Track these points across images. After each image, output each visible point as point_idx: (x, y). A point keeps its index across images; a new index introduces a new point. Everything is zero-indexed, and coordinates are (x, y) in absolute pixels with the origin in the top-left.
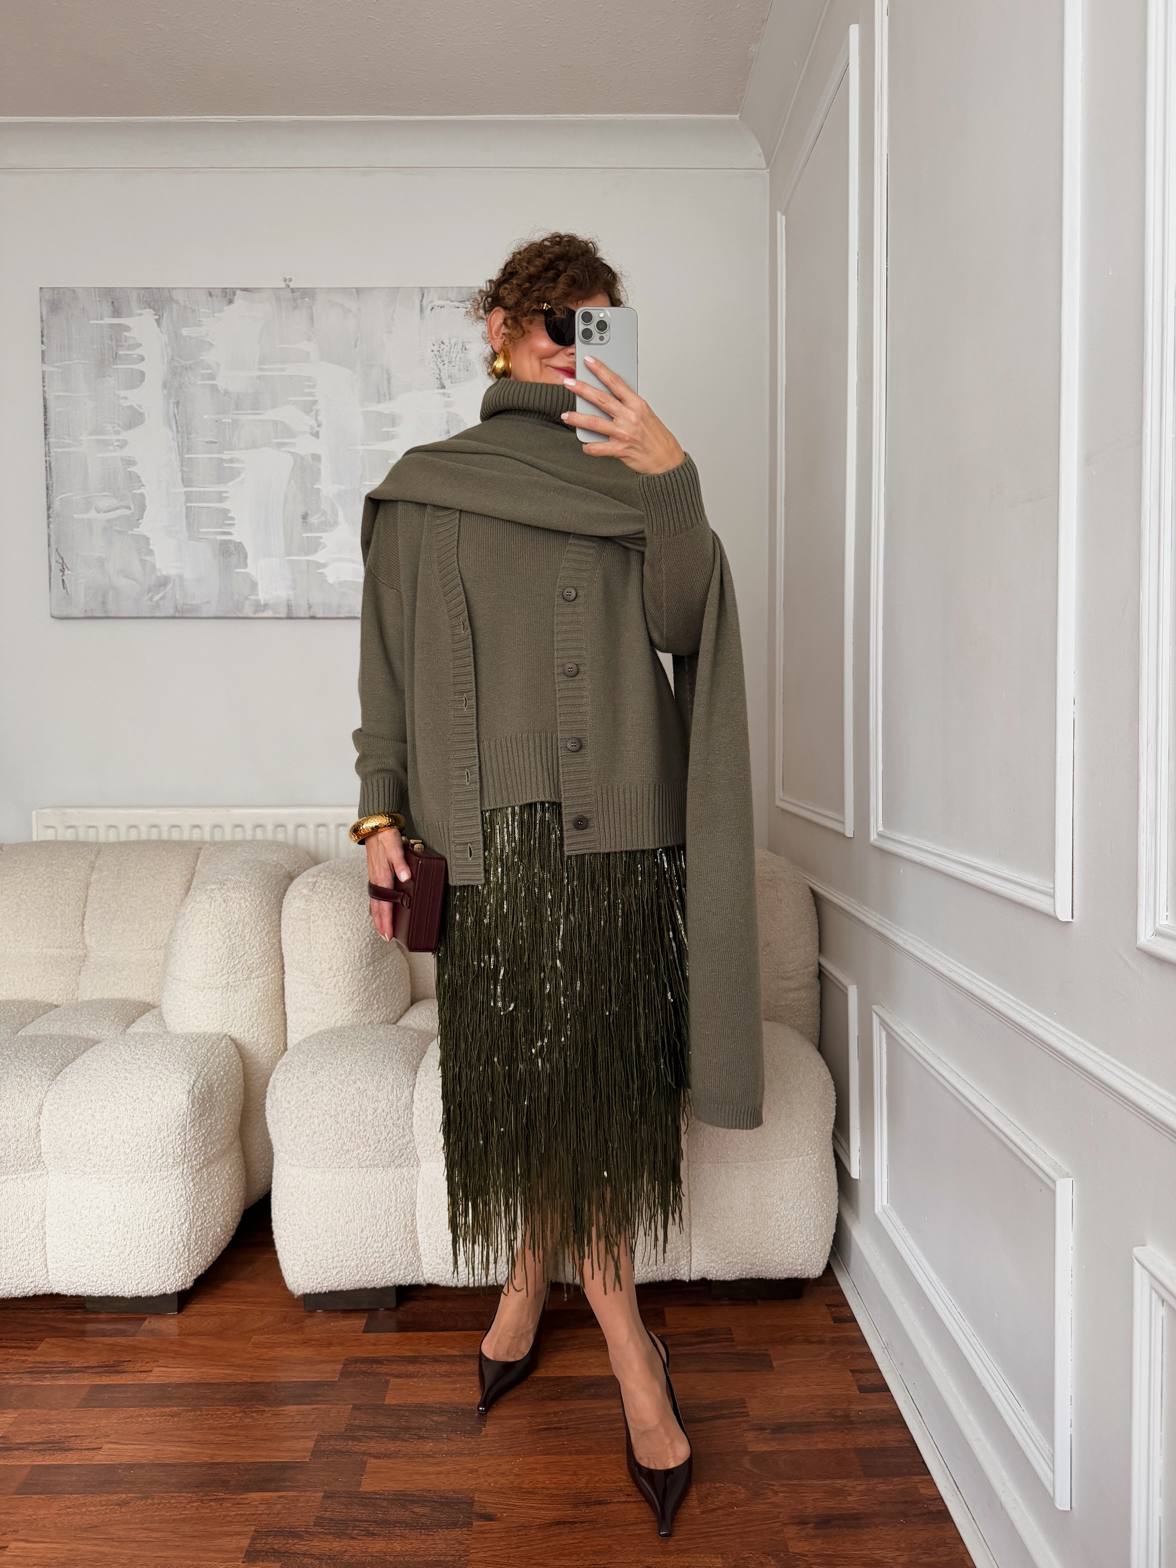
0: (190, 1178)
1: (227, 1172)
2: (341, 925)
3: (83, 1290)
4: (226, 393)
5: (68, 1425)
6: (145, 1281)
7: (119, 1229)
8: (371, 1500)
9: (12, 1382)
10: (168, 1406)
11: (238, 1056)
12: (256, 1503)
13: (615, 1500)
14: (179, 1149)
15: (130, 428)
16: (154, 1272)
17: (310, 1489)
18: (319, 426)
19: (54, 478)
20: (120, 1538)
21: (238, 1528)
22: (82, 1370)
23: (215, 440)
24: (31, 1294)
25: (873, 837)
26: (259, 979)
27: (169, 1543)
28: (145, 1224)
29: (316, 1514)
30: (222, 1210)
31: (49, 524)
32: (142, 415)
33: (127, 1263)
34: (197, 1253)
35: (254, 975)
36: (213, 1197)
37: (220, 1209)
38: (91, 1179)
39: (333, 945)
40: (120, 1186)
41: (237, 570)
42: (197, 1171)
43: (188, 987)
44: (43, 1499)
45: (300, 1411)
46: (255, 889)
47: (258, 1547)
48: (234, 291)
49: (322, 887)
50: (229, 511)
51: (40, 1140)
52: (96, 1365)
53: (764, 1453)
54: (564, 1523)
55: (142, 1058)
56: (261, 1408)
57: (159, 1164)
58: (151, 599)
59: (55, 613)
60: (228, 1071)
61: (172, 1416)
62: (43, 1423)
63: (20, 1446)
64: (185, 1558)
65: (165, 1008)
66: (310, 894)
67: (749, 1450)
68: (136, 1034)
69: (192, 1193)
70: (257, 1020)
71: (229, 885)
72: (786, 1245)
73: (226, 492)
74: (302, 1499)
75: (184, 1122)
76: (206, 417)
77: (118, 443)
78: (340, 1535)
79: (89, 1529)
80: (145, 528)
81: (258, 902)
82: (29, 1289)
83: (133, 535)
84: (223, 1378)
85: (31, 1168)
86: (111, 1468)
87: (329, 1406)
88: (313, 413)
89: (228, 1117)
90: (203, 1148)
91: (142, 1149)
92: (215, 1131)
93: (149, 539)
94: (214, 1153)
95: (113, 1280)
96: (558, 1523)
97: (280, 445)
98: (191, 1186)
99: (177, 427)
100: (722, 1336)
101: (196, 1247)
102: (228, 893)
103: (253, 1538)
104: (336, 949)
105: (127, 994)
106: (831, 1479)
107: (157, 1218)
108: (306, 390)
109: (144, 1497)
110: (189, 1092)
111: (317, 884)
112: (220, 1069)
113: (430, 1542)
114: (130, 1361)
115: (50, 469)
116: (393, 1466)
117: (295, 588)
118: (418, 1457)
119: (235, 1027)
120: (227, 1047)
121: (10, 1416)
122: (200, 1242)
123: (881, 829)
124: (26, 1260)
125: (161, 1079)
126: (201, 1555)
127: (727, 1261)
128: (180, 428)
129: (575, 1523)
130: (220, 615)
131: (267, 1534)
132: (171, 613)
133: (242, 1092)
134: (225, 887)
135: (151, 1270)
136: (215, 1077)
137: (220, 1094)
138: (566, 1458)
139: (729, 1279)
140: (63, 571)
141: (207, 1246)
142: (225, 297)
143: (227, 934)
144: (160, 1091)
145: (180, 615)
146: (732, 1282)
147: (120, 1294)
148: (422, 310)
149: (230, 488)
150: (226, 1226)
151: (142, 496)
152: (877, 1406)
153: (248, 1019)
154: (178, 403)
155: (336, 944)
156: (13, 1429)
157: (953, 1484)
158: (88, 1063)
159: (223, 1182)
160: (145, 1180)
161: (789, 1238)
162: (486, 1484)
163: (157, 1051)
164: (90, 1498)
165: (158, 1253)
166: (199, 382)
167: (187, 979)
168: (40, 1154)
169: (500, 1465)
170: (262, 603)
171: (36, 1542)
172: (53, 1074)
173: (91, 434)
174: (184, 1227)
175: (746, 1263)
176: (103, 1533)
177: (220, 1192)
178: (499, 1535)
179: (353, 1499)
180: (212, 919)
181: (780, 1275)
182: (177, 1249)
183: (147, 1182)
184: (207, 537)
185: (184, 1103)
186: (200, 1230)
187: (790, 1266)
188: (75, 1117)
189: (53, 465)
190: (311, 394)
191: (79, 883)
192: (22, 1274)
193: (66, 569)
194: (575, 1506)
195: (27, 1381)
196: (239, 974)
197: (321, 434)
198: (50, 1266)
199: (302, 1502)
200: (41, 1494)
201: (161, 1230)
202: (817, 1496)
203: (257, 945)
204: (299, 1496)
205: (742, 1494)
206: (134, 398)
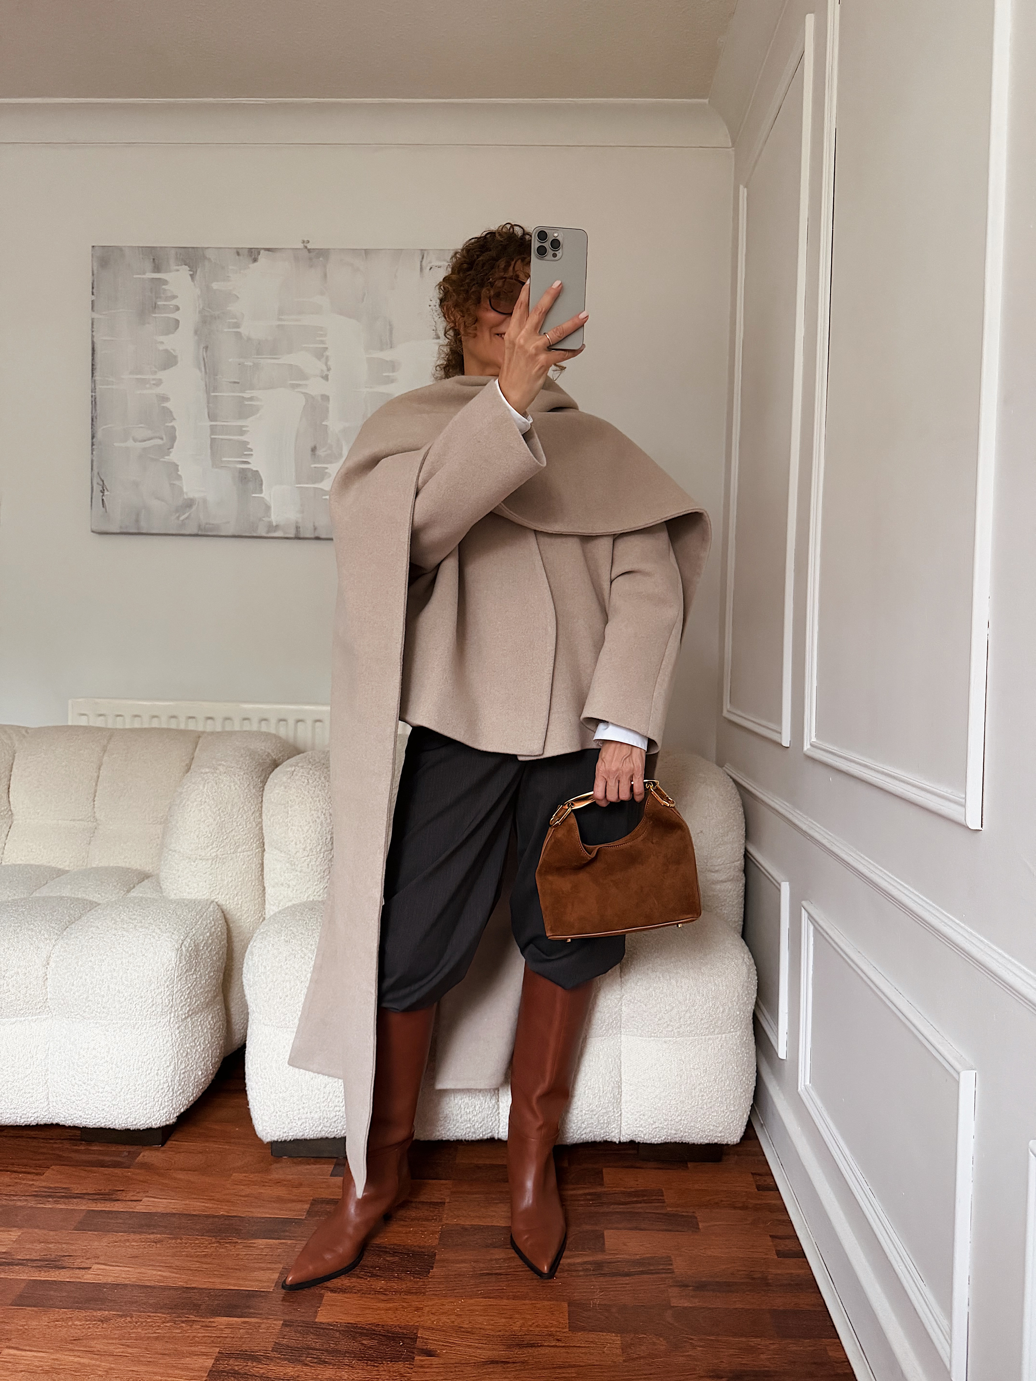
0: (177, 1026)
1: (209, 1023)
2: (315, 810)
3: (79, 1122)
4: (249, 339)
5: (64, 1246)
6: (133, 1116)
7: (112, 1068)
8: (325, 1330)
9: (19, 1204)
10: (153, 1233)
11: (224, 921)
12: (223, 1327)
13: (546, 1344)
14: (167, 1000)
15: (165, 369)
16: (142, 1108)
17: (272, 1317)
18: (329, 370)
19: (98, 411)
20: (100, 1351)
21: (203, 1349)
22: (81, 1196)
23: (238, 381)
24: (34, 1124)
25: (807, 747)
26: (245, 853)
27: (142, 1359)
28: (135, 1065)
29: (274, 1340)
30: (203, 1055)
31: (92, 450)
32: (175, 357)
33: (118, 1100)
34: (180, 1094)
35: (239, 850)
36: (195, 1044)
37: (202, 1055)
38: (90, 1023)
39: (307, 828)
40: (114, 1031)
41: (254, 495)
42: (182, 1020)
43: (181, 858)
44: (36, 1312)
45: (269, 1245)
46: (244, 774)
47: (221, 1367)
48: (258, 251)
49: (300, 774)
50: (248, 443)
51: (47, 988)
52: (94, 1192)
53: (685, 1308)
54: (497, 1362)
55: (138, 918)
56: (235, 1240)
57: (149, 1012)
58: (178, 518)
59: (95, 528)
60: (214, 933)
61: (155, 1242)
62: (43, 1242)
63: (20, 1262)
64: (155, 1374)
65: (163, 875)
66: (289, 781)
67: (672, 1305)
68: (135, 898)
69: (177, 1039)
70: (241, 889)
71: (222, 770)
72: (708, 1113)
73: (247, 426)
74: (263, 1326)
75: (173, 976)
76: (230, 360)
77: (154, 382)
78: (295, 1360)
79: (74, 1342)
80: (173, 456)
81: (246, 786)
82: (32, 1119)
83: (165, 462)
84: (204, 1211)
85: (38, 1011)
86: (98, 1286)
87: (294, 1242)
88: (324, 359)
89: (212, 974)
90: (189, 1000)
91: (135, 999)
92: (200, 985)
93: (178, 466)
94: (198, 1005)
95: (105, 1114)
96: (493, 1362)
97: (294, 386)
98: (177, 1033)
99: (205, 369)
100: (654, 1198)
101: (180, 1088)
102: (220, 777)
103: (217, 1360)
104: (310, 831)
105: (130, 863)
106: (746, 1337)
107: (145, 1060)
108: (318, 339)
109: (123, 1315)
110: (178, 950)
111: (295, 773)
112: (207, 930)
113: (375, 1373)
114: (123, 1190)
115: (95, 403)
116: (347, 1300)
117: (302, 512)
118: (370, 1294)
119: (222, 895)
120: (214, 911)
121: (15, 1234)
122: (183, 1083)
123: (814, 739)
124: (29, 1093)
125: (154, 937)
126: (170, 1372)
127: (654, 1126)
128: (207, 371)
129: (508, 1363)
130: (236, 534)
131: (229, 1356)
132: (195, 531)
133: (225, 952)
134: (218, 771)
135: (139, 1106)
136: (201, 937)
137: (205, 953)
138: (505, 1302)
139: (656, 1142)
140: (103, 492)
141: (189, 1087)
142: (251, 256)
143: (218, 812)
144: (152, 948)
145: (203, 533)
146: (658, 1144)
147: (112, 1127)
148: (421, 269)
149: (248, 423)
150: (206, 1070)
151: (173, 427)
152: (793, 1271)
153: (233, 888)
154: (206, 348)
155: (310, 827)
156: (15, 1246)
157: (860, 1349)
158: (92, 920)
159: (205, 1031)
160: (136, 1027)
161: (711, 1107)
162: (429, 1322)
163: (152, 913)
164: (76, 1313)
165: (146, 1092)
166: (226, 330)
167: (182, 850)
168: (47, 999)
169: (443, 1305)
170: (274, 524)
171: (25, 1350)
172: (60, 929)
173: (131, 373)
174: (169, 1070)
175: (671, 1129)
176: (86, 1347)
177: (202, 1039)
178: (437, 1370)
179: (309, 1329)
180: (205, 798)
181: (702, 1141)
182: (162, 1089)
183: (138, 1028)
184: (228, 465)
185: (173, 959)
186: (184, 1073)
187: (711, 1133)
188: (77, 968)
189: (97, 399)
190: (322, 342)
191: (92, 764)
192: (27, 1105)
193: (106, 491)
194: (509, 1347)
195: (32, 1203)
196: (227, 848)
197: (329, 377)
198: (50, 1099)
199: (264, 1329)
200: (34, 1306)
201: (149, 1071)
202: (731, 1352)
203: (244, 823)
204: (260, 1323)
205: (662, 1345)
206: (169, 342)
